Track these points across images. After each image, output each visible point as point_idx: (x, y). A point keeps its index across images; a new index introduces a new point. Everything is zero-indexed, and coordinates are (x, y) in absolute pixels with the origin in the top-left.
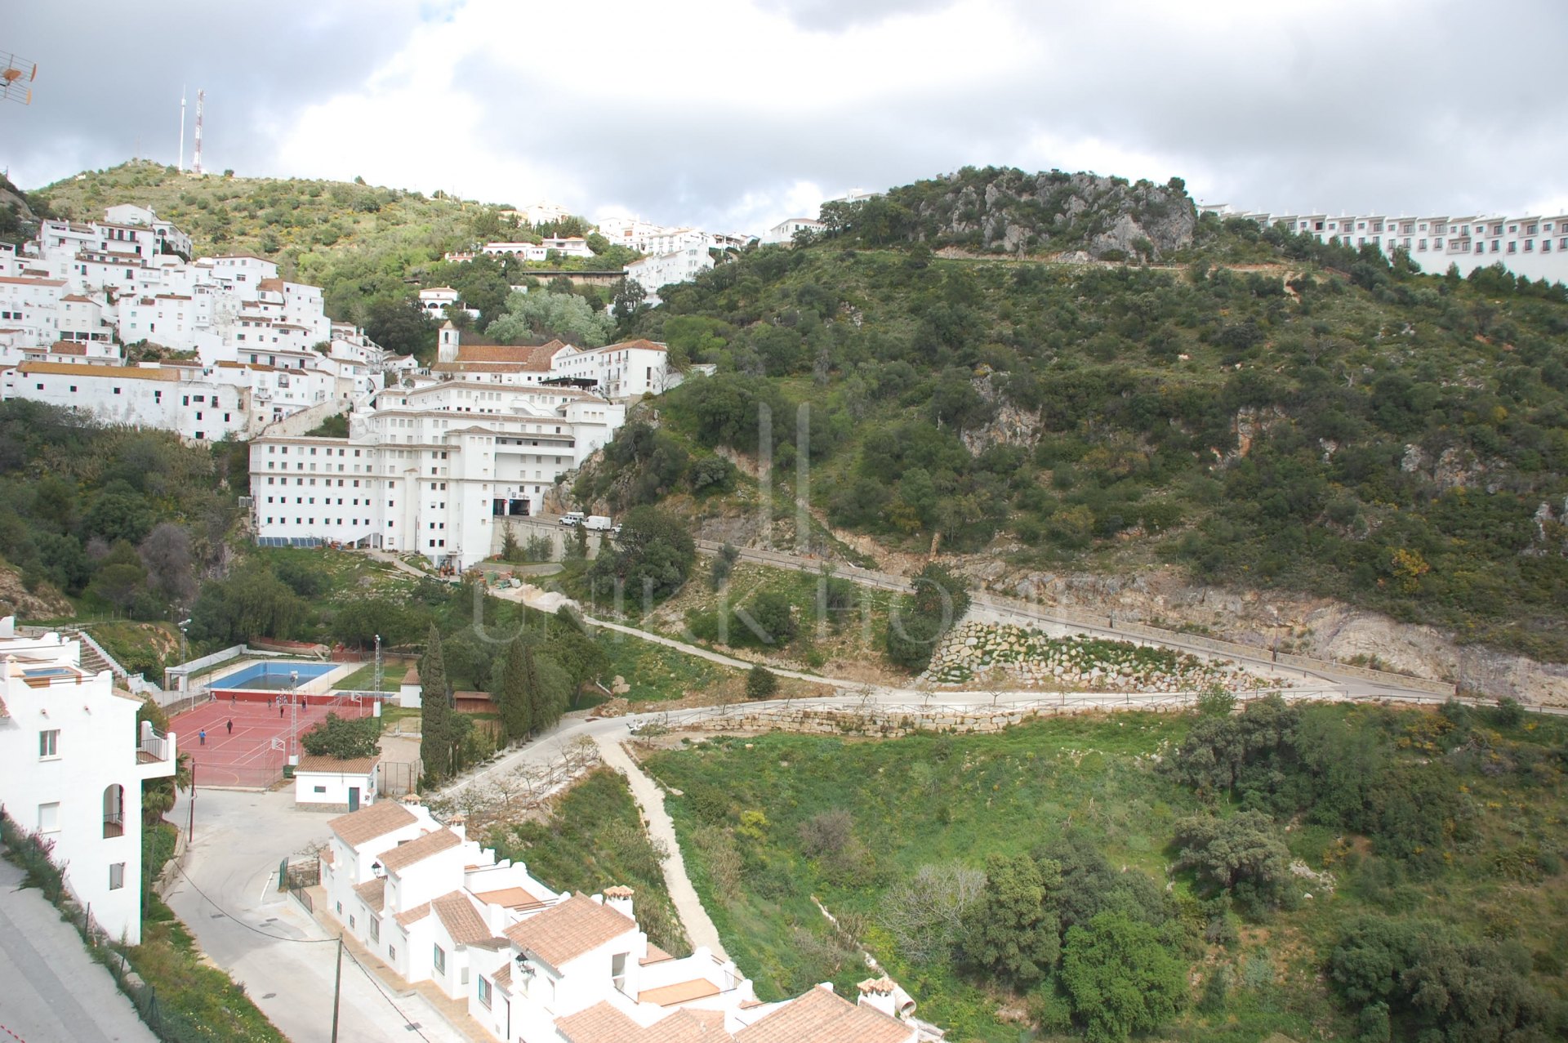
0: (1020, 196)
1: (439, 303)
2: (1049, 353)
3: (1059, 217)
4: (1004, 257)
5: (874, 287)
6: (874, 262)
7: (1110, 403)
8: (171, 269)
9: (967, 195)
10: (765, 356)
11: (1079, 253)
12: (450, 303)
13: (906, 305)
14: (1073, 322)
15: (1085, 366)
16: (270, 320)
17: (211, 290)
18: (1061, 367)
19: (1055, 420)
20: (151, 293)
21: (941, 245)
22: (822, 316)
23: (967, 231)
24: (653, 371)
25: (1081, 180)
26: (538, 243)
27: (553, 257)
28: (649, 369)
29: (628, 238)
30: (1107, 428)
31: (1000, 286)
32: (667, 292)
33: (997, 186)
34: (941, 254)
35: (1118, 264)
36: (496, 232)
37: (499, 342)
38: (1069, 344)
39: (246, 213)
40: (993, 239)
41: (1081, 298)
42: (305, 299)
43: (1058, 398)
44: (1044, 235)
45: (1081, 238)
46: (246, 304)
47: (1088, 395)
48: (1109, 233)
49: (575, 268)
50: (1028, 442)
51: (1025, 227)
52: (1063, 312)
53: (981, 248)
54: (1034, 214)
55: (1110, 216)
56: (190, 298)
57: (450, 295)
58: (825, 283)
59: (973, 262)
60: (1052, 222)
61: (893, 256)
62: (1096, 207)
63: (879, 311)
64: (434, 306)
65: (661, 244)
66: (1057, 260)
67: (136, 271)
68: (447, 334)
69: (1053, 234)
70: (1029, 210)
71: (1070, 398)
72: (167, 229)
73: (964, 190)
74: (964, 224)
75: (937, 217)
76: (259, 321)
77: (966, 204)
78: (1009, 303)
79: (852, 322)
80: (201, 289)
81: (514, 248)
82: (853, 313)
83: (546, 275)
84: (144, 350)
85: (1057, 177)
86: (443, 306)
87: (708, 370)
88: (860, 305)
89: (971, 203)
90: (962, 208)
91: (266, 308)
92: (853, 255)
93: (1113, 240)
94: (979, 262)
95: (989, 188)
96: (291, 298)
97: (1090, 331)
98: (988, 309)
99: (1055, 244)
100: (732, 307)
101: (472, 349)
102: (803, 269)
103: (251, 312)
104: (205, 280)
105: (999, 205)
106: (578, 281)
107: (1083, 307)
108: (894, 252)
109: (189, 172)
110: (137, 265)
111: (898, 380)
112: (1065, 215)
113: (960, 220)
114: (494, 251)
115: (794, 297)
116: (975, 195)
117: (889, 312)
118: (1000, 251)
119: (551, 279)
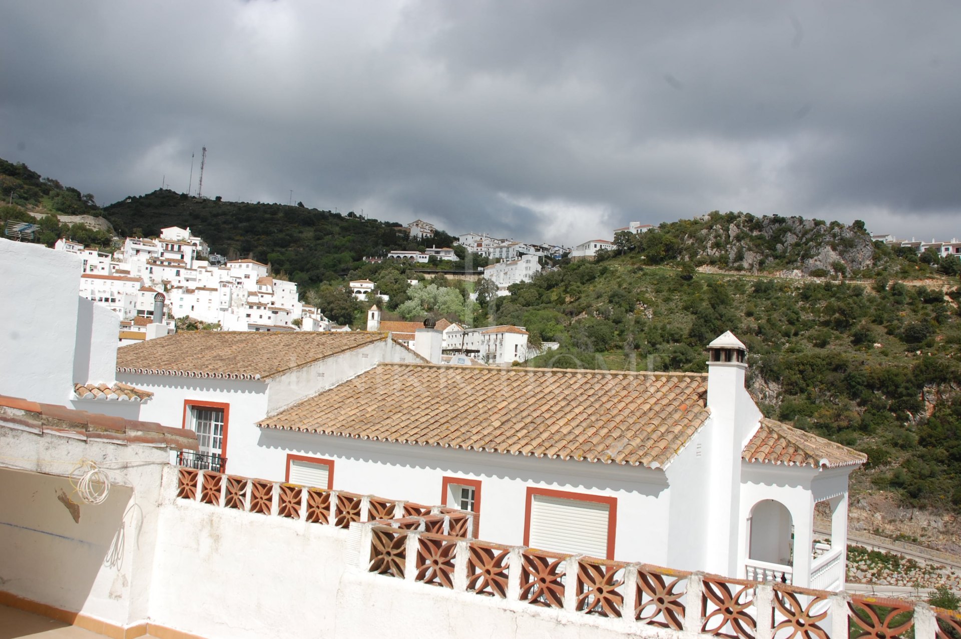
0: (752, 232)
1: (362, 291)
2: (782, 340)
3: (779, 246)
4: (743, 272)
5: (658, 291)
6: (656, 274)
7: (830, 377)
8: (203, 270)
9: (716, 231)
10: (592, 339)
11: (795, 271)
12: (369, 290)
13: (680, 304)
14: (797, 319)
15: (809, 350)
16: (266, 305)
17: (230, 285)
18: (792, 351)
19: (792, 387)
20: (192, 285)
21: (700, 263)
22: (627, 311)
23: (717, 254)
24: (519, 347)
25: (794, 222)
26: (423, 252)
27: (433, 261)
28: (516, 346)
29: (479, 248)
30: (829, 394)
31: (743, 293)
32: (514, 288)
33: (738, 226)
34: (701, 269)
35: (823, 279)
36: (395, 244)
37: (405, 319)
38: (796, 334)
40: (735, 261)
41: (801, 303)
42: (287, 291)
43: (793, 372)
44: (770, 258)
45: (796, 261)
46: (251, 294)
47: (813, 370)
48: (816, 258)
50: (776, 402)
51: (757, 253)
52: (788, 312)
53: (727, 266)
54: (763, 244)
55: (816, 247)
56: (216, 290)
57: (369, 286)
58: (625, 288)
59: (724, 275)
60: (775, 250)
61: (669, 270)
62: (804, 240)
63: (663, 308)
64: (360, 292)
66: (780, 276)
67: (182, 271)
68: (373, 314)
69: (776, 257)
70: (759, 241)
71: (801, 372)
72: (198, 243)
73: (714, 227)
74: (715, 250)
75: (696, 245)
76: (259, 305)
77: (716, 237)
78: (751, 305)
79: (645, 315)
80: (224, 284)
82: (645, 309)
84: (187, 322)
85: (777, 220)
86: (365, 292)
87: (554, 346)
88: (650, 304)
89: (719, 236)
90: (714, 240)
91: (262, 296)
92: (641, 269)
93: (818, 263)
94: (727, 275)
95: (732, 226)
96: (278, 290)
97: (807, 326)
98: (737, 308)
99: (778, 264)
100: (561, 301)
101: (389, 324)
102: (607, 277)
103: (253, 299)
104: (226, 278)
105: (738, 238)
107: (803, 309)
108: (668, 267)
110: (182, 267)
111: (681, 356)
112: (783, 245)
113: (712, 248)
115: (605, 298)
116: (721, 231)
117: (670, 309)
118: (739, 269)
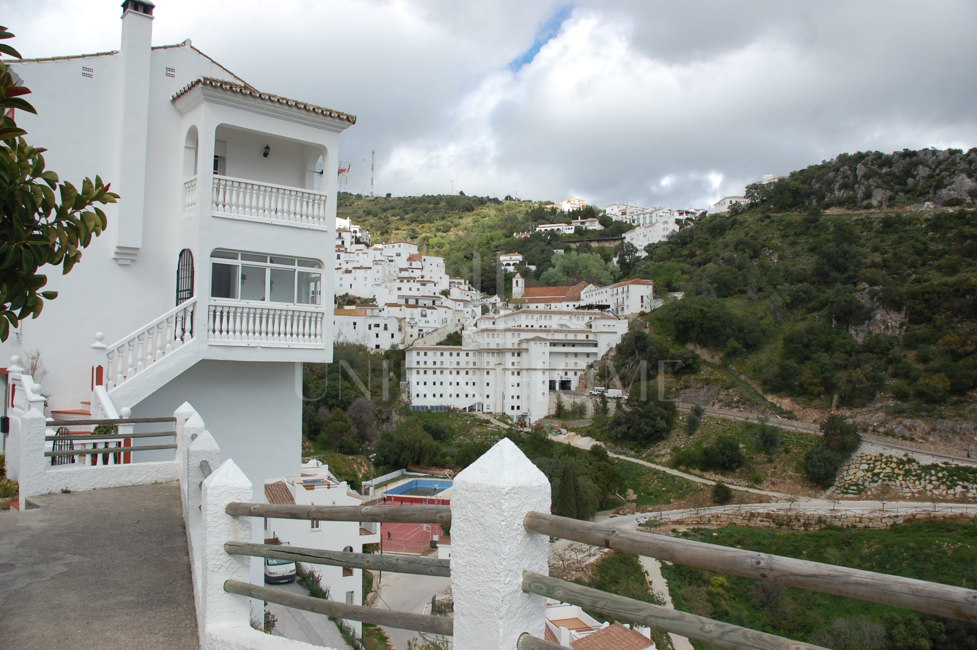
0: (882, 169)
1: (511, 263)
2: (908, 272)
3: (910, 181)
4: (872, 210)
5: (785, 236)
6: (784, 221)
7: (957, 303)
8: (360, 252)
9: (844, 172)
10: (715, 285)
11: (927, 203)
12: (518, 262)
13: (806, 247)
14: (925, 250)
15: (936, 279)
16: (415, 278)
17: (382, 263)
18: (918, 281)
19: (917, 317)
20: (350, 266)
21: (828, 206)
22: (751, 257)
23: (845, 195)
24: (645, 298)
25: (926, 154)
26: (569, 223)
27: (578, 230)
28: (642, 297)
29: (624, 216)
30: (956, 320)
31: (870, 230)
32: (650, 248)
33: (865, 164)
34: (828, 212)
35: (957, 208)
36: (543, 218)
37: (548, 284)
38: (923, 265)
39: (398, 218)
40: (863, 199)
41: (930, 234)
42: (434, 265)
43: (917, 302)
44: (900, 194)
45: (928, 193)
46: (401, 270)
47: (939, 298)
48: (949, 187)
49: (593, 237)
50: (897, 332)
51: (886, 189)
52: (917, 244)
53: (855, 206)
54: (892, 180)
55: (949, 176)
56: (371, 268)
57: (518, 258)
58: (752, 236)
59: (851, 216)
60: (905, 184)
61: (796, 216)
62: (938, 171)
63: (789, 252)
64: (509, 265)
65: (644, 218)
66: (911, 209)
67: (342, 255)
68: (517, 281)
69: (907, 192)
70: (889, 178)
71: (926, 301)
72: (357, 230)
73: (842, 169)
74: (843, 191)
75: (824, 188)
76: (409, 279)
77: (844, 178)
78: (878, 241)
79: (771, 260)
80: (376, 262)
81: (555, 227)
82: (771, 254)
83: (575, 242)
84: (347, 299)
85: (907, 154)
86: (514, 264)
87: (679, 296)
88: (776, 249)
89: (847, 177)
90: (841, 181)
91: (412, 272)
92: (769, 217)
93: (952, 192)
94: (855, 215)
95: (859, 166)
96: (426, 265)
97: (938, 255)
98: (862, 246)
99: (909, 199)
100: (692, 255)
101: (532, 289)
102: (736, 228)
103: (404, 274)
104: (379, 257)
105: (867, 177)
106: (594, 245)
107: (932, 239)
108: (796, 213)
109: (367, 196)
110: (342, 251)
111: (804, 296)
112: (915, 179)
113: (840, 189)
114: (543, 230)
115: (732, 247)
116: (849, 172)
117: (795, 252)
118: (869, 207)
119: (578, 244)
